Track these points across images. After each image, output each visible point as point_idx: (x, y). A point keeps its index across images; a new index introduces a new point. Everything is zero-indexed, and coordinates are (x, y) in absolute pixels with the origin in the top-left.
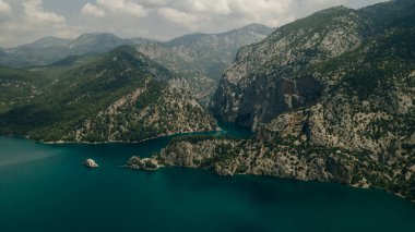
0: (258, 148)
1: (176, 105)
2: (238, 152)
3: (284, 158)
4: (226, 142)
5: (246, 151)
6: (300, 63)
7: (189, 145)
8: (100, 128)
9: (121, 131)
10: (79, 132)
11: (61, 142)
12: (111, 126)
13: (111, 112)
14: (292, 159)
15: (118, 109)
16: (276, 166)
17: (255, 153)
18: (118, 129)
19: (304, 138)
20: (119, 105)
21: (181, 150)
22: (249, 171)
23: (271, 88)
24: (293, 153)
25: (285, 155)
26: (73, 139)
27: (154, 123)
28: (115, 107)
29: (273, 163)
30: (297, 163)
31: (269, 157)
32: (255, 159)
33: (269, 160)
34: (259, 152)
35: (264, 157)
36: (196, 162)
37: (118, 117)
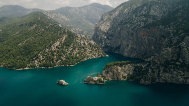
0: (158, 67)
1: (84, 44)
2: (148, 70)
3: (175, 72)
4: (138, 65)
5: (152, 69)
6: (143, 21)
7: (119, 68)
8: (49, 58)
9: (62, 60)
10: (36, 61)
11: (27, 68)
12: (55, 57)
13: (53, 49)
14: (180, 73)
15: (57, 47)
16: (173, 77)
17: (157, 70)
18: (60, 59)
19: (181, 60)
20: (57, 45)
21: (115, 70)
22: (157, 80)
23: (132, 34)
24: (179, 69)
25: (175, 70)
26: (34, 66)
27: (77, 54)
28: (55, 46)
29: (170, 75)
30: (184, 75)
31: (167, 72)
32: (159, 74)
33: (167, 74)
34: (160, 70)
35: (164, 72)
36: (124, 77)
37: (58, 52)
